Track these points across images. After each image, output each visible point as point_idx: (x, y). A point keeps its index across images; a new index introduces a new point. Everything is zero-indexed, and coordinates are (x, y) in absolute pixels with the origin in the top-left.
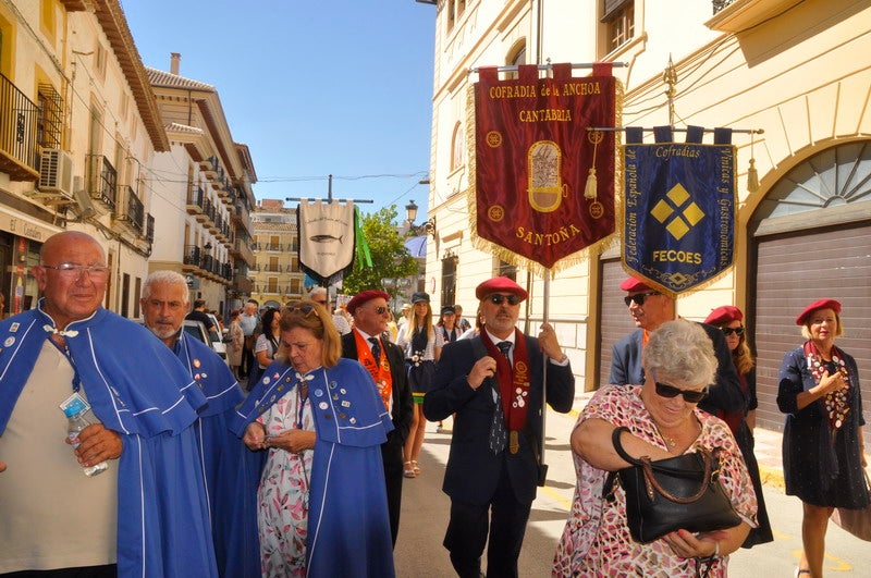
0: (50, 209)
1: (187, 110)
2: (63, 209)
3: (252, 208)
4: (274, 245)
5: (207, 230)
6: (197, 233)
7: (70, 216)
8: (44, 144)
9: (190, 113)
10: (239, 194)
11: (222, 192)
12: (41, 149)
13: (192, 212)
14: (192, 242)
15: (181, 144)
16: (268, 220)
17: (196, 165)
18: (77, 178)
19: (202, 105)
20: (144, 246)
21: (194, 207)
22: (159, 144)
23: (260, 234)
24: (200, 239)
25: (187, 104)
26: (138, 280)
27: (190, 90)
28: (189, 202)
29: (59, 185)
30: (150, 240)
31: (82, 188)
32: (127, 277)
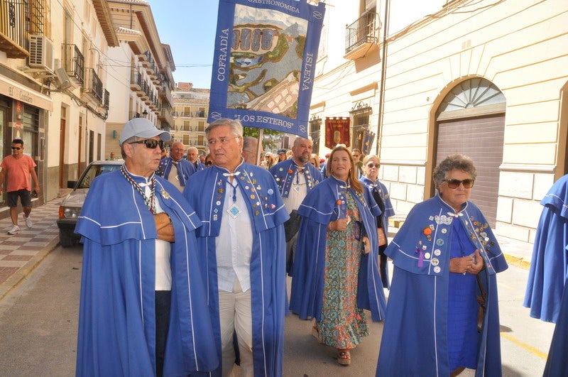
0: (38, 81)
1: (129, 18)
2: (47, 82)
3: (172, 88)
4: (187, 113)
5: (144, 102)
6: (137, 104)
7: (52, 87)
8: (31, 32)
9: (131, 21)
10: (164, 78)
11: (153, 76)
12: (30, 36)
13: (134, 89)
14: (134, 110)
15: (126, 42)
16: (182, 96)
17: (136, 57)
18: (56, 60)
19: (139, 15)
20: (103, 112)
21: (136, 86)
22: (111, 41)
23: (178, 105)
24: (139, 108)
25: (129, 14)
26: (99, 135)
27: (131, 4)
28: (132, 82)
29: (44, 63)
30: (106, 107)
31: (60, 67)
32: (92, 133)
